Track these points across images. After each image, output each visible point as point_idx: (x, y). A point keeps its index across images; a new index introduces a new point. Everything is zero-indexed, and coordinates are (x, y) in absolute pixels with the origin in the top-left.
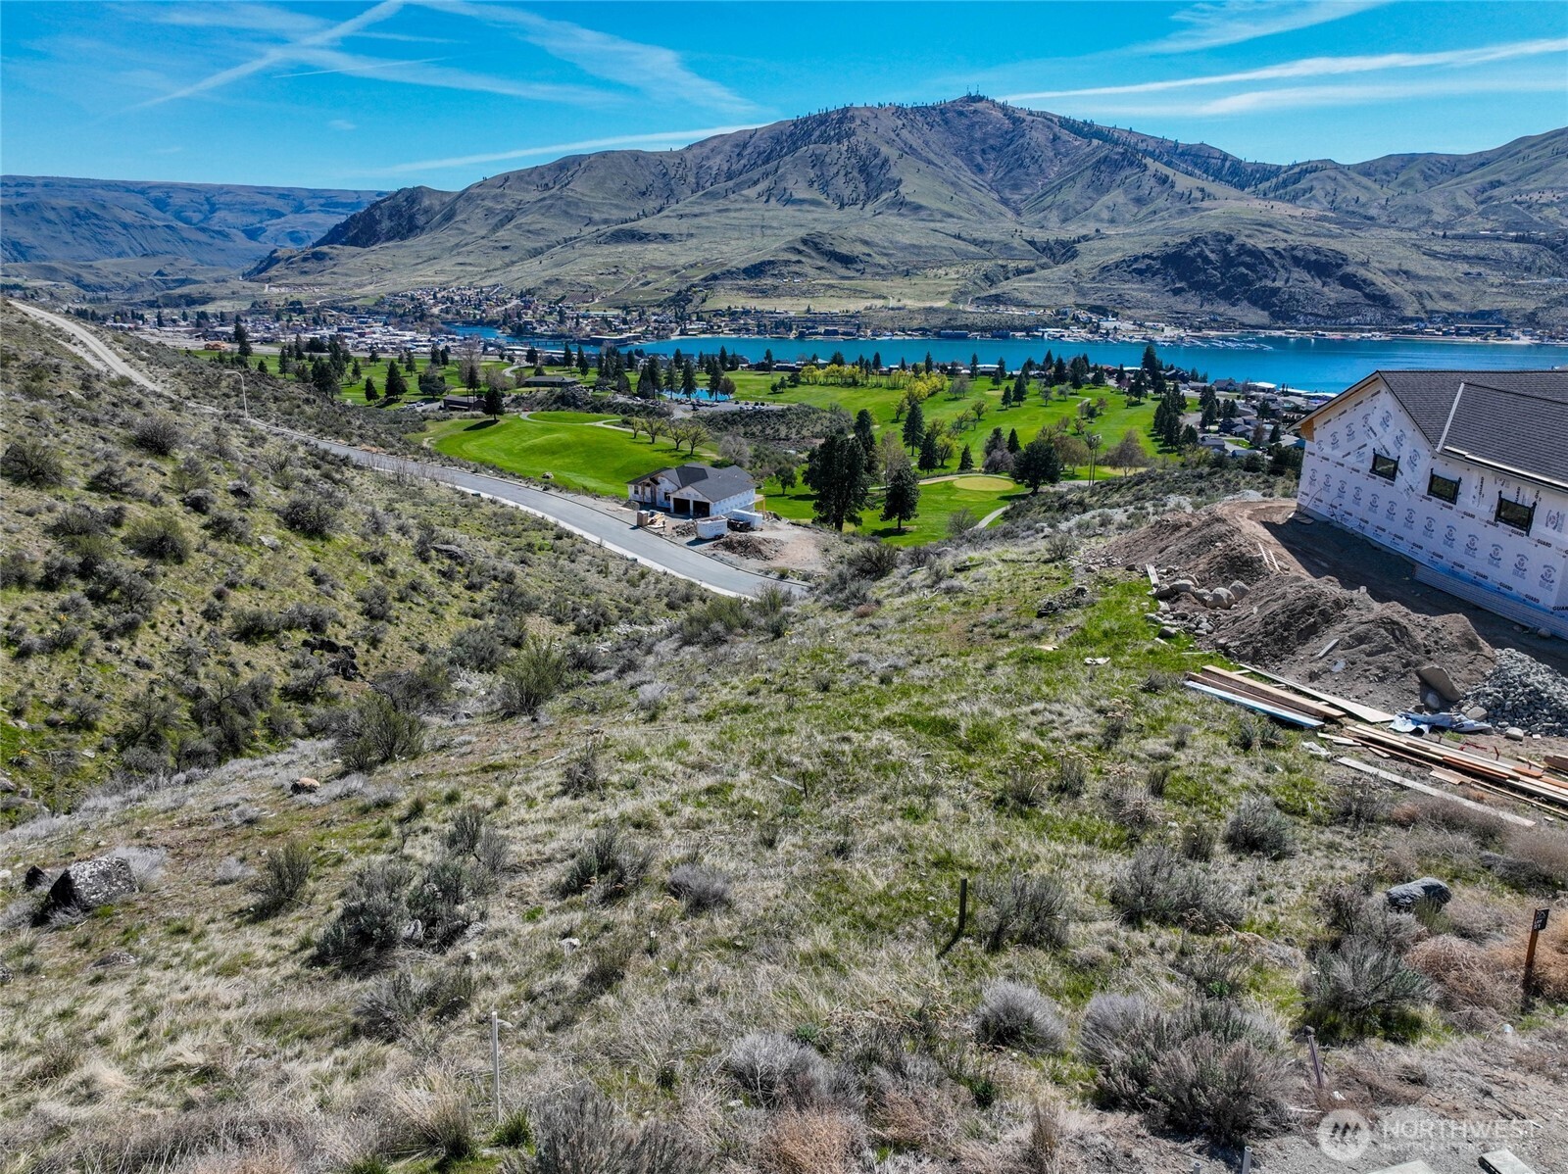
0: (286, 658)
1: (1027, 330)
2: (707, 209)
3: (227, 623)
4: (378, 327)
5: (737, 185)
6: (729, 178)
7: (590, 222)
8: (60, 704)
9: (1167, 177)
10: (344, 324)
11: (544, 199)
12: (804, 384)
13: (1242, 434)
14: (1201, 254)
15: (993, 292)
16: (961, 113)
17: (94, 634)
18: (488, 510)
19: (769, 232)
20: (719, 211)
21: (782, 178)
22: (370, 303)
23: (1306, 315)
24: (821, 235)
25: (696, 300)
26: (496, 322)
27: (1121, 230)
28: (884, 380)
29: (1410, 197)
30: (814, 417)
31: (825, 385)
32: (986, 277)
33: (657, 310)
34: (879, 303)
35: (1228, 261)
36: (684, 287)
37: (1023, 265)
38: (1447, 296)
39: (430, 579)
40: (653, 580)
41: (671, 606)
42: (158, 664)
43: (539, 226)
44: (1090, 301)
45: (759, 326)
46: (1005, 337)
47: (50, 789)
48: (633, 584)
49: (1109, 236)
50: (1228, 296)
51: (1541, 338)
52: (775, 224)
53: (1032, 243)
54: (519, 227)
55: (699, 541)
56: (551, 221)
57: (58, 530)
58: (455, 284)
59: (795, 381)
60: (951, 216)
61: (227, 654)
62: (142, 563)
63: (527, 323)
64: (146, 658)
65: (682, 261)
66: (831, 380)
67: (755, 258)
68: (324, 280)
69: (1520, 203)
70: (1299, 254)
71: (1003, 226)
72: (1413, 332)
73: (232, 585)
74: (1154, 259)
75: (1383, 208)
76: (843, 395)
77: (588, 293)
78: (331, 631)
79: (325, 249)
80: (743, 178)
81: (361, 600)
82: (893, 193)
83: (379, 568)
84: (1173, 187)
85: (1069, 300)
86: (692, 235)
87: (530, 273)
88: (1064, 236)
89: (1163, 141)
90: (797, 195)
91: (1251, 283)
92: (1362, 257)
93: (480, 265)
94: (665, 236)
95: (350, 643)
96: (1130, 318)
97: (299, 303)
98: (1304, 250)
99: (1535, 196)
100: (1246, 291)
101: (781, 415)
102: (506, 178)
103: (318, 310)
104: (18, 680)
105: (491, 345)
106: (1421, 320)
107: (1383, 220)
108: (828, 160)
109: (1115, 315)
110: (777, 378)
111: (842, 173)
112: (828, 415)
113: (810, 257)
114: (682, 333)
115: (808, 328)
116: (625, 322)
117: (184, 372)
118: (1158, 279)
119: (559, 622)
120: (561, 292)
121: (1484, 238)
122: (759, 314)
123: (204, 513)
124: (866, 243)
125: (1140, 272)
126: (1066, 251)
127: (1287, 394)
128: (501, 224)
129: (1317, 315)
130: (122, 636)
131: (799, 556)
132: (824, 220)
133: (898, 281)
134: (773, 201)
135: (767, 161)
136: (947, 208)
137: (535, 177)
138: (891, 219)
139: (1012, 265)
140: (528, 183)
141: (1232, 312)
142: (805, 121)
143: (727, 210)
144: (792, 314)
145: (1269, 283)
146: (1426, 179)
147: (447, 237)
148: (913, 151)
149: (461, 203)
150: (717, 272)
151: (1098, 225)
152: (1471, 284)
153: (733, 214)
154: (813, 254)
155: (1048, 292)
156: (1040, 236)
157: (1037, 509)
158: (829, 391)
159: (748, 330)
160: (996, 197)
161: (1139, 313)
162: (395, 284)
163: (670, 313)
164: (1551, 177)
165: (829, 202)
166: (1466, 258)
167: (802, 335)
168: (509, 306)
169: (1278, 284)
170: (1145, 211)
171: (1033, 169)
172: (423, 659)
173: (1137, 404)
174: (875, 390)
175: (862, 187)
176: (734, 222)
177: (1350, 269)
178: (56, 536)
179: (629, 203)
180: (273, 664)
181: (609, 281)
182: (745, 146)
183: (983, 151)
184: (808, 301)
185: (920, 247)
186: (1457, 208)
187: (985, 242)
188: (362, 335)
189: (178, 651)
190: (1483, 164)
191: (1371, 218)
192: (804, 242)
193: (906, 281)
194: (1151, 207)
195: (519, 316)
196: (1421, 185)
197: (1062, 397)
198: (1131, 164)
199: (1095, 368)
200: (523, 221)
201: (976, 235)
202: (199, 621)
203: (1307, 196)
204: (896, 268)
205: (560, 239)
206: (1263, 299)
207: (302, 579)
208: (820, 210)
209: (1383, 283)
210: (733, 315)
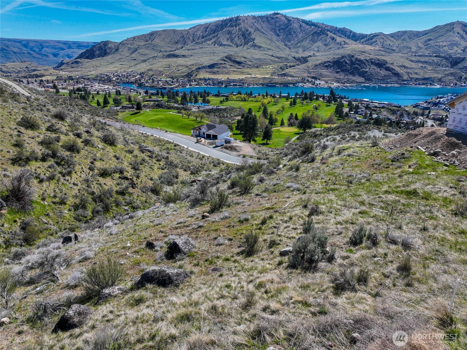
0: (115, 182)
1: (294, 84)
2: (196, 47)
3: (96, 171)
4: (97, 84)
5: (205, 40)
6: (203, 38)
7: (161, 51)
8: (55, 197)
9: (334, 38)
10: (86, 83)
11: (146, 44)
12: (230, 100)
13: (361, 114)
14: (344, 61)
15: (283, 72)
16: (272, 18)
17: (59, 175)
18: (152, 137)
19: (215, 54)
20: (200, 48)
21: (219, 38)
22: (94, 77)
23: (375, 79)
24: (231, 55)
25: (194, 76)
26: (133, 82)
27: (321, 54)
28: (254, 99)
29: (405, 44)
30: (235, 110)
31: (236, 101)
32: (281, 68)
33: (182, 78)
34: (249, 76)
35: (352, 63)
36: (190, 71)
37: (292, 64)
38: (416, 73)
39: (147, 158)
40: (207, 158)
41: (215, 166)
42: (79, 184)
43: (145, 53)
44: (312, 75)
45: (213, 83)
46: (287, 86)
47: (58, 223)
48: (201, 159)
49: (317, 56)
50: (352, 74)
51: (443, 86)
52: (217, 52)
53: (294, 58)
54: (139, 53)
55: (217, 146)
56: (149, 51)
57: (42, 143)
58: (120, 71)
59: (227, 100)
60: (270, 49)
61: (98, 181)
62: (68, 153)
63: (142, 83)
64: (76, 182)
65: (189, 63)
66: (238, 99)
67: (211, 62)
68: (79, 70)
69: (437, 46)
70: (373, 61)
71: (285, 53)
72: (406, 84)
73: (95, 160)
74: (330, 62)
75: (397, 47)
76: (242, 104)
77: (161, 73)
78: (125, 174)
79: (79, 60)
80: (207, 38)
81: (131, 164)
82: (252, 43)
83: (132, 155)
84: (336, 41)
85: (306, 75)
86: (192, 55)
87: (143, 67)
88: (304, 56)
89: (332, 27)
90: (223, 43)
91: (359, 70)
92: (391, 62)
93: (127, 65)
94: (184, 56)
95: (131, 177)
96: (324, 80)
97: (72, 77)
98: (375, 60)
99: (441, 43)
100: (358, 72)
101: (225, 110)
102: (134, 38)
103: (77, 79)
104: (41, 189)
105: (132, 89)
106: (409, 80)
107: (397, 51)
108: (233, 32)
109: (319, 79)
110: (222, 99)
111: (237, 36)
112: (239, 110)
113: (228, 62)
114: (190, 85)
115: (228, 84)
116: (172, 82)
117: (48, 97)
118: (332, 68)
119: (185, 171)
120: (152, 73)
121: (426, 56)
122: (213, 80)
123: (81, 138)
124: (245, 58)
125: (327, 66)
126: (304, 60)
127: (373, 102)
128: (133, 52)
129: (378, 79)
130: (68, 175)
131: (247, 151)
132: (232, 51)
133: (255, 69)
134: (216, 45)
135: (214, 33)
136: (269, 47)
137: (143, 38)
138: (252, 50)
139: (289, 64)
140: (141, 39)
141: (354, 78)
142: (225, 20)
143: (202, 48)
144: (223, 80)
145: (364, 70)
146: (409, 38)
147: (117, 56)
148: (258, 30)
149: (121, 45)
150: (200, 67)
151: (314, 52)
152: (423, 70)
153: (204, 49)
154: (229, 61)
155: (299, 72)
156: (297, 56)
157: (307, 137)
158: (238, 102)
159: (210, 84)
160: (283, 44)
161: (326, 79)
162: (101, 71)
163: (186, 79)
164: (446, 38)
165: (233, 45)
166: (421, 62)
167: (226, 86)
168: (137, 77)
169: (367, 70)
170: (328, 48)
171: (294, 35)
172: (153, 182)
173: (329, 106)
174: (251, 102)
175: (243, 41)
176: (205, 51)
177: (388, 65)
178: (42, 145)
179: (172, 46)
180: (112, 184)
181: (167, 70)
182: (207, 28)
183: (279, 30)
184: (228, 76)
185: (261, 59)
186: (419, 47)
187: (280, 57)
188: (92, 87)
189: (85, 180)
190: (426, 34)
191: (394, 50)
192: (226, 57)
193: (257, 69)
194: (329, 47)
195: (140, 80)
196: (408, 40)
197: (307, 104)
198: (323, 34)
199: (316, 95)
200: (140, 51)
201: (277, 55)
202: (88, 171)
203: (375, 43)
204: (254, 65)
205: (151, 57)
206: (363, 74)
207: (113, 158)
208: (230, 48)
209: (398, 69)
210: (205, 80)
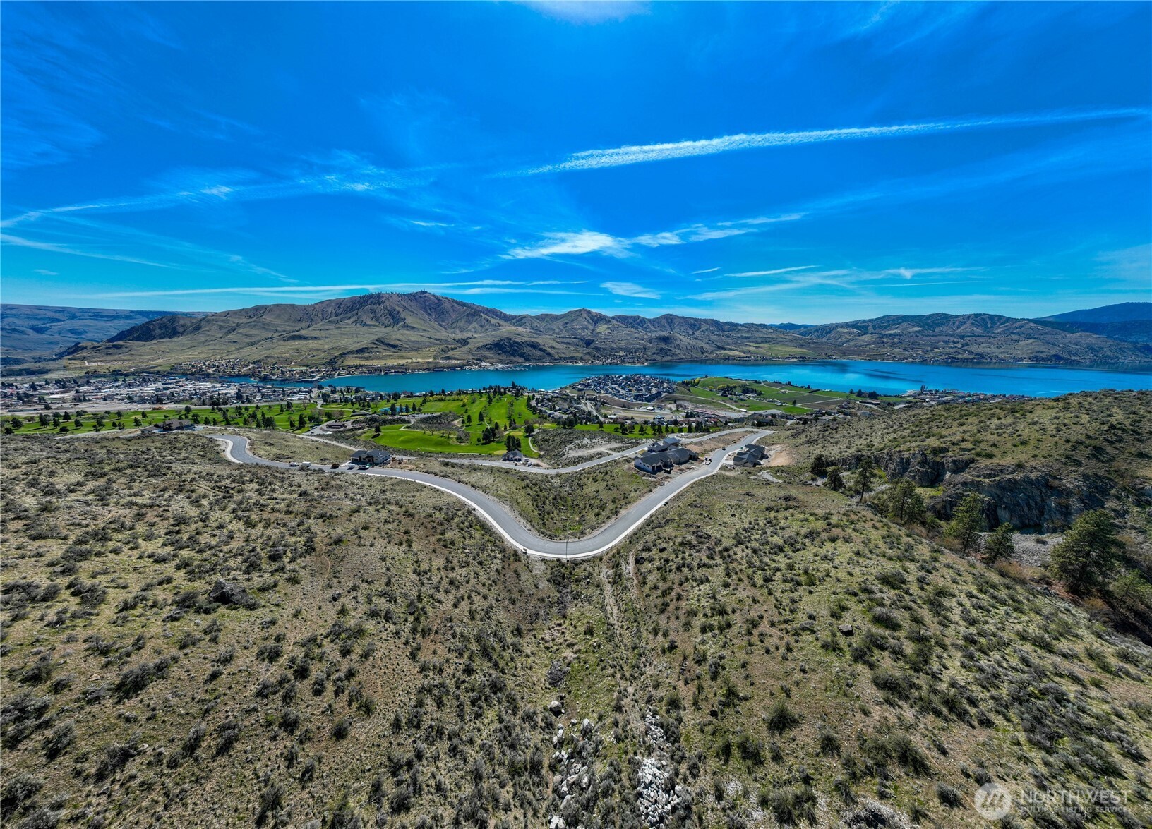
2: (331, 327)
5: (342, 319)
6: (337, 315)
7: (277, 331)
9: (488, 319)
11: (250, 322)
14: (503, 343)
15: (446, 355)
16: (420, 296)
19: (361, 336)
20: (336, 328)
21: (360, 316)
23: (533, 359)
24: (382, 337)
25: (339, 362)
27: (479, 335)
29: (549, 326)
32: (442, 350)
33: (323, 367)
34: (410, 360)
36: (332, 357)
37: (453, 346)
38: (563, 353)
43: (251, 333)
44: (476, 357)
49: (476, 337)
50: (513, 354)
52: (362, 334)
53: (454, 339)
54: (239, 333)
56: (256, 331)
58: (213, 358)
60: (425, 330)
65: (328, 347)
67: (359, 346)
70: (527, 343)
71: (443, 334)
72: (558, 363)
74: (490, 345)
75: (543, 328)
77: (288, 360)
79: (119, 342)
80: (343, 316)
84: (490, 322)
85: (470, 357)
86: (327, 337)
87: (254, 353)
88: (463, 337)
89: (483, 308)
90: (368, 323)
91: (517, 350)
92: (542, 343)
93: (223, 349)
94: (315, 337)
98: (528, 341)
99: (574, 327)
100: (516, 353)
102: (227, 313)
111: (383, 315)
118: (494, 350)
120: (274, 361)
122: (367, 367)
124: (399, 340)
125: (488, 348)
126: (465, 342)
128: (229, 332)
129: (535, 359)
132: (380, 332)
133: (414, 353)
134: (359, 324)
135: (351, 310)
136: (423, 328)
137: (244, 313)
138: (405, 331)
139: (450, 346)
140: (240, 315)
141: (515, 359)
142: (365, 296)
143: (340, 328)
144: (380, 366)
145: (522, 350)
147: (198, 337)
148: (406, 308)
149: (204, 323)
150: (345, 351)
151: (472, 334)
153: (344, 329)
154: (381, 344)
155: (463, 355)
156: (456, 337)
160: (438, 324)
161: (491, 360)
162: (177, 359)
163: (329, 367)
165: (381, 325)
166: (565, 343)
168: (250, 367)
169: (524, 351)
170: (485, 329)
171: (447, 315)
175: (392, 320)
176: (345, 332)
177: (540, 346)
179: (294, 324)
181: (296, 355)
183: (430, 309)
184: (384, 361)
185: (418, 341)
186: (560, 329)
187: (439, 339)
191: (541, 332)
192: (378, 340)
193: (417, 353)
194: (487, 328)
196: (550, 323)
198: (477, 314)
200: (241, 331)
201: (436, 337)
203: (525, 325)
205: (263, 338)
206: (522, 355)
208: (378, 328)
209: (549, 350)
210: (357, 367)
